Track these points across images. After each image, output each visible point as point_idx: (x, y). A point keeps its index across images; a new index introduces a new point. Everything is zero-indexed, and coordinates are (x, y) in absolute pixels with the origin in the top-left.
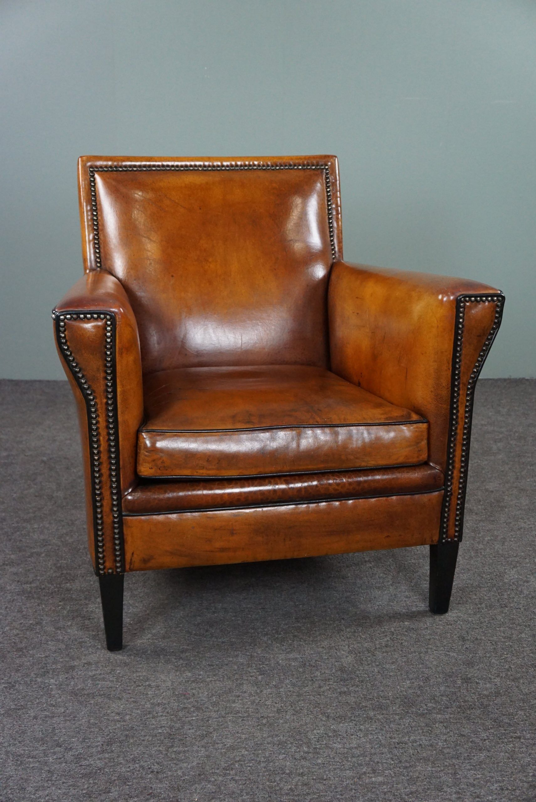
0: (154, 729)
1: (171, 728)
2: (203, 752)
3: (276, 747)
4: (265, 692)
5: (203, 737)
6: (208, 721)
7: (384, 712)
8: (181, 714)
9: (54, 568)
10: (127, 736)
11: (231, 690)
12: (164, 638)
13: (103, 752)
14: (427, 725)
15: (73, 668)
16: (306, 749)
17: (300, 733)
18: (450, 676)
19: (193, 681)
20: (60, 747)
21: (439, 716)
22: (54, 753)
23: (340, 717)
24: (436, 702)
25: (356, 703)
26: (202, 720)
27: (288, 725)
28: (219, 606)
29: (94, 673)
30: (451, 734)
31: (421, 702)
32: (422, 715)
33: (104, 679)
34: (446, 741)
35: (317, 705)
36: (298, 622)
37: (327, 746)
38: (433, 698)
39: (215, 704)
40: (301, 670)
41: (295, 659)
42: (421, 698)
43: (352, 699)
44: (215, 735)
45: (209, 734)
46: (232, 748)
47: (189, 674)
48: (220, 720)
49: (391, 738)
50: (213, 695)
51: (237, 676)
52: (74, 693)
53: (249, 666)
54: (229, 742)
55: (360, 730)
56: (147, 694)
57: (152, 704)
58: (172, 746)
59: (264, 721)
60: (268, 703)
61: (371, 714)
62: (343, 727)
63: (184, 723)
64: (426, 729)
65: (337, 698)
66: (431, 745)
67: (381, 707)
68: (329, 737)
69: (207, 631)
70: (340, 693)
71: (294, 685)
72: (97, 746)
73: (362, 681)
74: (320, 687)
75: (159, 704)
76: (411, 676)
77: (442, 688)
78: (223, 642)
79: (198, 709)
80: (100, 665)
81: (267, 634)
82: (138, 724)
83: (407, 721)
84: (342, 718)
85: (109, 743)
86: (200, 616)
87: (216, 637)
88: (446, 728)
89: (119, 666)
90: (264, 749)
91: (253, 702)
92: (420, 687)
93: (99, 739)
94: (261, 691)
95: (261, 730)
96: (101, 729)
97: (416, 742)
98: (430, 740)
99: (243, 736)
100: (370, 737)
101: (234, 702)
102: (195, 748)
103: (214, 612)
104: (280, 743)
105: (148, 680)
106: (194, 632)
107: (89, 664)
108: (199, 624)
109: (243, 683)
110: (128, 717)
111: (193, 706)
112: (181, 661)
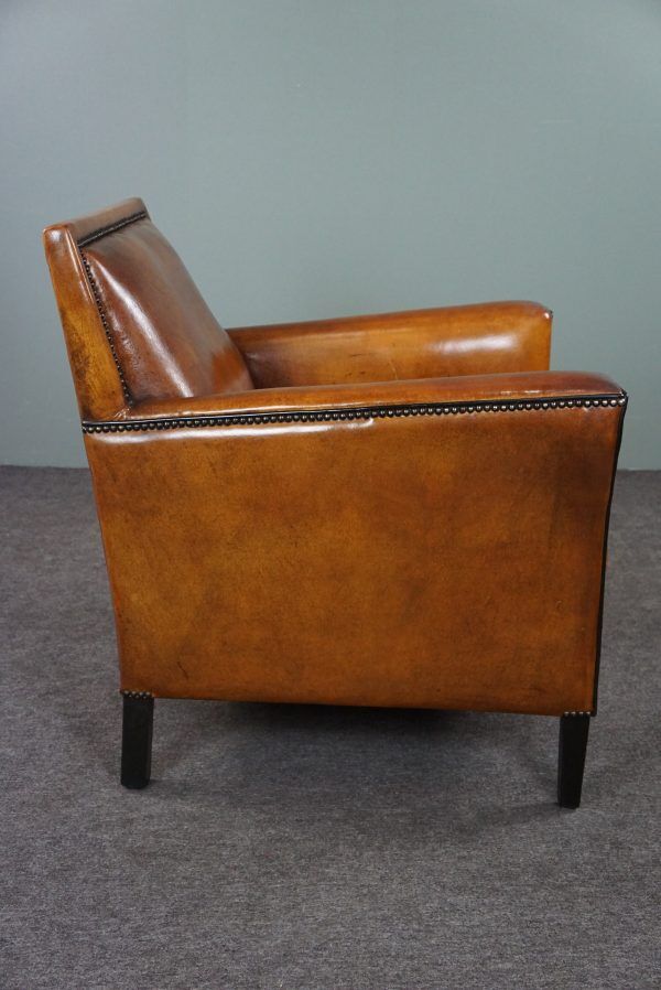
0: (230, 898)
1: (250, 896)
2: (289, 928)
3: (379, 924)
4: (366, 854)
5: (288, 909)
6: (295, 889)
7: (514, 882)
8: (262, 880)
9: (108, 698)
10: (196, 905)
11: (323, 853)
12: (242, 786)
13: (167, 924)
14: (567, 900)
15: (131, 821)
16: (417, 927)
17: (408, 906)
18: (596, 840)
19: (278, 841)
20: (115, 917)
21: (582, 889)
22: (108, 925)
23: (459, 888)
24: (579, 872)
25: (478, 870)
26: (288, 888)
27: (393, 897)
28: (311, 748)
29: (156, 827)
30: (598, 911)
31: (560, 871)
32: (561, 887)
33: (168, 836)
34: (591, 919)
35: (430, 872)
36: (407, 769)
37: (443, 923)
38: (575, 866)
39: (304, 869)
40: (410, 828)
41: (403, 815)
42: (560, 867)
43: (473, 867)
44: (304, 906)
45: (295, 906)
46: (326, 923)
47: (273, 832)
48: (311, 888)
49: (522, 915)
50: (302, 858)
51: (331, 835)
52: (133, 853)
53: (346, 822)
54: (322, 916)
55: (484, 904)
56: (221, 855)
57: (227, 867)
58: (251, 919)
59: (365, 891)
60: (369, 868)
61: (498, 884)
62: (462, 900)
63: (266, 891)
64: (566, 904)
65: (455, 864)
66: (572, 925)
67: (509, 877)
68: (446, 912)
69: (294, 778)
70: (459, 858)
71: (402, 847)
72: (161, 917)
73: (486, 844)
74: (434, 850)
75: (235, 868)
76: (547, 838)
77: (586, 855)
78: (315, 793)
79: (283, 874)
80: (163, 819)
81: (368, 784)
82: (211, 891)
83: (542, 894)
84: (460, 890)
85: (175, 914)
86: (286, 760)
87: (306, 787)
88: (591, 904)
89: (187, 820)
90: (365, 926)
91: (351, 867)
92: (559, 853)
93: (163, 908)
94: (361, 854)
95: (360, 901)
96: (164, 897)
97: (553, 920)
98: (571, 919)
99: (339, 909)
100: (496, 913)
101: (327, 867)
102: (280, 922)
103: (303, 756)
104: (384, 918)
105: (222, 837)
106: (279, 780)
107: (151, 817)
108: (284, 770)
109: (338, 844)
110: (197, 883)
111: (278, 871)
112: (263, 815)
